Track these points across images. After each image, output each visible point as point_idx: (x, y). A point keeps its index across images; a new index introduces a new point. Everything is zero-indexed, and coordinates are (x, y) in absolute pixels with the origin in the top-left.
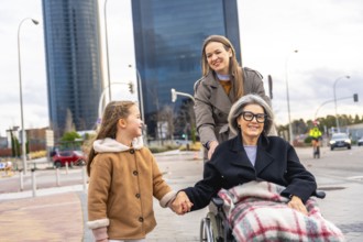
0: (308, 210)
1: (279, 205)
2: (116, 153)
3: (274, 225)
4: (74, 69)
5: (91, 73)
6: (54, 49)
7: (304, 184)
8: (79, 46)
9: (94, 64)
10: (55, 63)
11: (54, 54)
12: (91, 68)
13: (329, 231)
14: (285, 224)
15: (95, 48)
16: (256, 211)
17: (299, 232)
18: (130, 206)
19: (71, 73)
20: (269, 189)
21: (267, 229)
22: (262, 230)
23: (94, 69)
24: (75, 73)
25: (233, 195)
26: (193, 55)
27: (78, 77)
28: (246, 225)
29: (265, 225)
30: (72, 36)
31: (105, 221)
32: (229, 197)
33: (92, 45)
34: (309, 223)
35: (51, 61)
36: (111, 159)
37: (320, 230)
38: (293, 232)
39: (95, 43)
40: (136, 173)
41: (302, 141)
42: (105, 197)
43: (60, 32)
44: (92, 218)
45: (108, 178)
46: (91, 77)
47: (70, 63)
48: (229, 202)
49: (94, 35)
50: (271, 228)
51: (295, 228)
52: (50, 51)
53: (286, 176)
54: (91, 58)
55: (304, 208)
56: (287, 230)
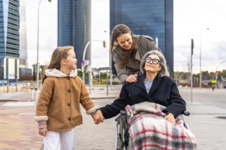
0: (176, 122)
1: (158, 117)
2: (57, 78)
3: (152, 129)
4: (74, 32)
5: (83, 35)
6: (63, 20)
7: (177, 106)
8: (77, 19)
9: (85, 30)
10: (63, 28)
11: (63, 23)
12: (83, 32)
13: (185, 135)
14: (159, 129)
15: (87, 21)
16: (143, 120)
17: (167, 134)
18: (64, 111)
19: (72, 34)
20: (156, 107)
21: (147, 131)
22: (144, 131)
23: (85, 33)
24: (74, 35)
25: (133, 109)
26: (145, 28)
27: (76, 37)
28: (136, 127)
29: (146, 128)
30: (74, 13)
31: (45, 118)
32: (131, 110)
33: (85, 19)
34: (174, 129)
35: (61, 27)
36: (53, 81)
37: (180, 134)
38: (163, 134)
39: (87, 18)
40: (69, 91)
41: (207, 84)
42: (47, 103)
43: (67, 10)
44: (38, 114)
45: (51, 92)
46: (83, 38)
47: (72, 26)
48: (130, 113)
49: (86, 13)
50: (150, 131)
51: (165, 132)
52: (61, 21)
53: (168, 100)
54: (84, 26)
55: (174, 120)
56: (159, 132)
